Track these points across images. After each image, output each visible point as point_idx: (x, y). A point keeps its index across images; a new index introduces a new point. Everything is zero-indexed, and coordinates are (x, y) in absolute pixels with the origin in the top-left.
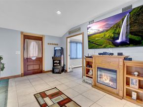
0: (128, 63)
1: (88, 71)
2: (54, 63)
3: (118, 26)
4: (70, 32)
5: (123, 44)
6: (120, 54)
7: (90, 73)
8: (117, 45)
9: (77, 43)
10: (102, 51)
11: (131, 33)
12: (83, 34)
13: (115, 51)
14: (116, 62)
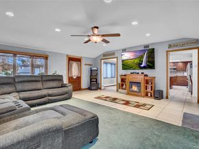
0: (147, 78)
1: (122, 85)
2: (91, 81)
3: (142, 57)
4: (104, 55)
5: (144, 68)
6: (142, 73)
7: (124, 87)
8: (142, 68)
9: (111, 64)
10: (132, 71)
11: (148, 62)
12: (117, 58)
13: (140, 71)
14: (140, 78)
